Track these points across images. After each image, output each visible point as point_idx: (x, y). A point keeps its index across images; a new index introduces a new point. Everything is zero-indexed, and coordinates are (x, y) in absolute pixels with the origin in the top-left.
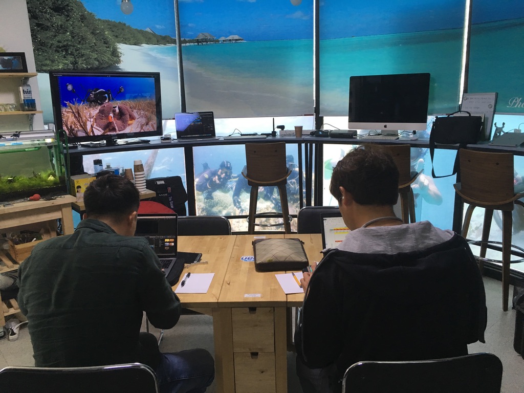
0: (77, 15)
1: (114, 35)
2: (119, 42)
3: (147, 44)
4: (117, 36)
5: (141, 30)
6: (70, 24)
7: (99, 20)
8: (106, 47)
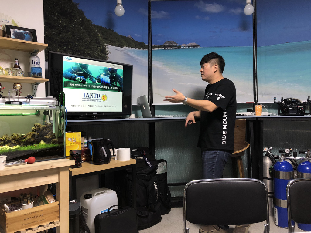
0: (78, 20)
1: (104, 38)
2: (108, 44)
3: (128, 47)
4: (106, 39)
5: (124, 36)
6: (72, 26)
7: (94, 25)
8: (98, 46)
